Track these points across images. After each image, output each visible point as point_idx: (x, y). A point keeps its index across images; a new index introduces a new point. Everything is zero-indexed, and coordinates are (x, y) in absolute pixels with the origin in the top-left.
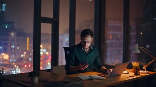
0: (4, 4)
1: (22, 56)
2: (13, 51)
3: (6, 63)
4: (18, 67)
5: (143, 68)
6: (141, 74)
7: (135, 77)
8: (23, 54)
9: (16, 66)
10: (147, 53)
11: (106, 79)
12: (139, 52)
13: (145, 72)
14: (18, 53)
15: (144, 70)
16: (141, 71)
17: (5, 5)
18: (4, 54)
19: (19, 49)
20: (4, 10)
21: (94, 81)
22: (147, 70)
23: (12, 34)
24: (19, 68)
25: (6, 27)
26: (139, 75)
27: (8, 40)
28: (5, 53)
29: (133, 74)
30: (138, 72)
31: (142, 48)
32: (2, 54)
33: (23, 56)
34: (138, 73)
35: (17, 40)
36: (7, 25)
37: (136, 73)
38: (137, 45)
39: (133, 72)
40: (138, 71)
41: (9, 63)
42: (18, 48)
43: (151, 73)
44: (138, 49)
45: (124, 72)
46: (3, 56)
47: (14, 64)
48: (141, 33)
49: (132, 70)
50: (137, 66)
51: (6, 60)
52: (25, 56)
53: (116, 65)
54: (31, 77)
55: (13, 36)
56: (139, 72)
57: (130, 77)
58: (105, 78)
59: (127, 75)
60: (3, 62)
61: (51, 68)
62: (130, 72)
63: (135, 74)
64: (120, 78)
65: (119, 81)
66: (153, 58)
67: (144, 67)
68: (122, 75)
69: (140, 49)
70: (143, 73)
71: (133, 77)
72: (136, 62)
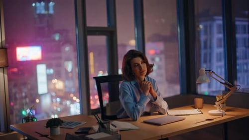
0: (52, 3)
2: (70, 75)
4: (78, 100)
9: (74, 99)
20: (51, 11)
23: (67, 49)
32: (53, 81)
36: (58, 35)
47: (72, 95)
51: (59, 90)
54: (49, 128)
66: (230, 89)
71: (213, 119)
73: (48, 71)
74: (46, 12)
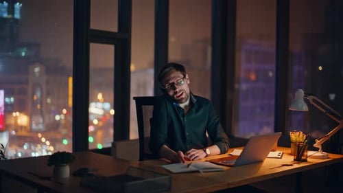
0: (18, 4)
1: (58, 118)
2: (39, 106)
3: (24, 133)
4: (48, 143)
5: (315, 145)
6: (308, 159)
7: (296, 166)
8: (60, 113)
9: (43, 140)
10: (324, 111)
11: (228, 170)
12: (305, 108)
13: (319, 154)
14: (49, 112)
15: (317, 149)
16: (310, 153)
17: (21, 5)
18: (18, 113)
19: (52, 102)
20: (17, 16)
21: (200, 175)
22: (324, 150)
23: (37, 70)
24: (50, 146)
25: (23, 54)
26: (305, 161)
27: (27, 83)
28: (20, 112)
29: (292, 158)
30: (302, 155)
31: (314, 100)
32: (14, 114)
33: (61, 119)
34: (303, 158)
35: (47, 83)
36: (25, 49)
37: (298, 156)
38: (302, 92)
39: (291, 154)
40: (303, 152)
41: (29, 134)
42: (49, 101)
43: (333, 156)
44: (302, 101)
45: (271, 154)
46: (16, 118)
47: (40, 135)
48: (320, 68)
49: (289, 151)
50: (301, 140)
51: (22, 127)
52: (65, 118)
53: (251, 138)
54: (53, 166)
55: (37, 75)
56: (305, 153)
57: (283, 165)
58: (225, 168)
59: (277, 160)
60: (16, 131)
61: (113, 144)
62: (284, 156)
63: (295, 160)
64: (261, 169)
65: (257, 175)
66: (339, 122)
67: (317, 144)
68: (267, 162)
69: (307, 101)
70: (315, 156)
71: (291, 165)
72: (298, 131)
73: (7, 100)
74: (10, 16)
